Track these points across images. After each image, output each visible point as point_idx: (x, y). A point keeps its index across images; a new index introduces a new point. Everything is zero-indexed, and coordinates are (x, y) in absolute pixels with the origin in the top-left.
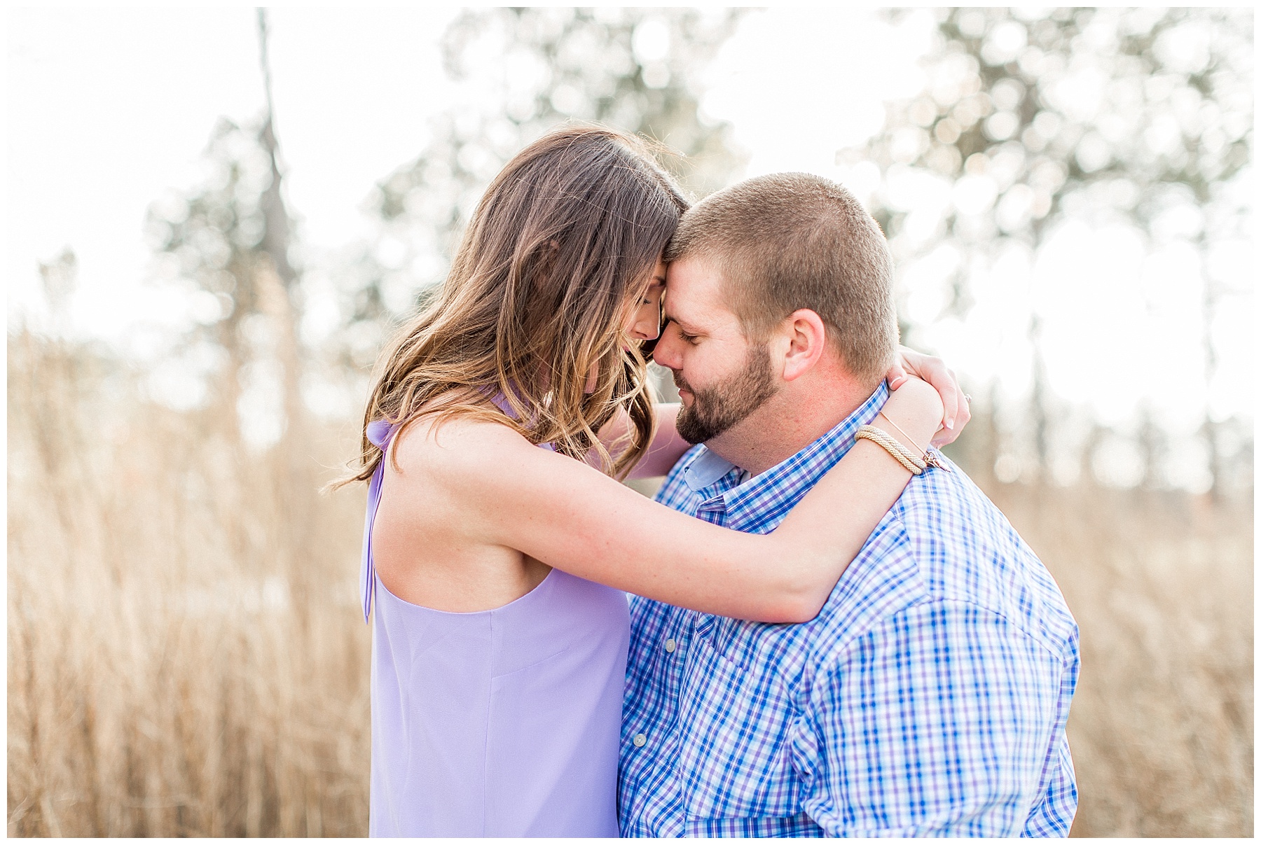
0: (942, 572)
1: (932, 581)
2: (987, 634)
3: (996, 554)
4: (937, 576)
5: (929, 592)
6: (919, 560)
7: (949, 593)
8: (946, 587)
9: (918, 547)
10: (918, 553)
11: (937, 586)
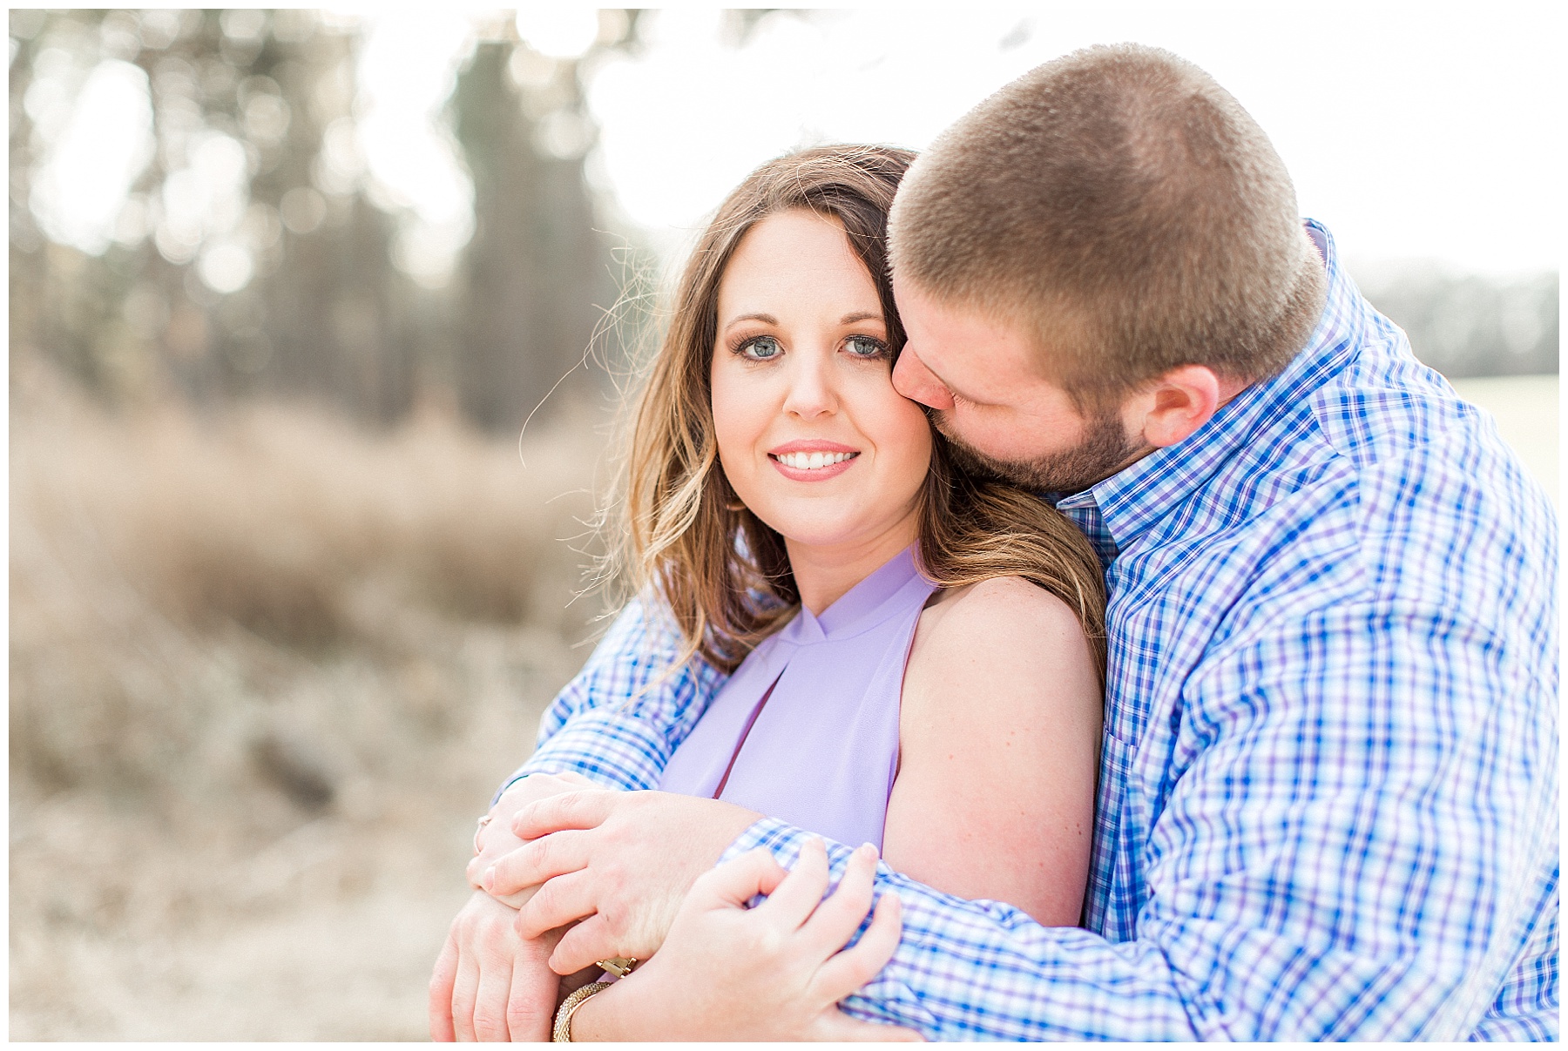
0: (1401, 554)
1: (1381, 568)
2: (1466, 661)
3: (1513, 537)
4: (1391, 560)
5: (1372, 585)
6: (1363, 538)
7: (1408, 590)
8: (1404, 577)
9: (1368, 519)
10: (1365, 528)
11: (1389, 576)
